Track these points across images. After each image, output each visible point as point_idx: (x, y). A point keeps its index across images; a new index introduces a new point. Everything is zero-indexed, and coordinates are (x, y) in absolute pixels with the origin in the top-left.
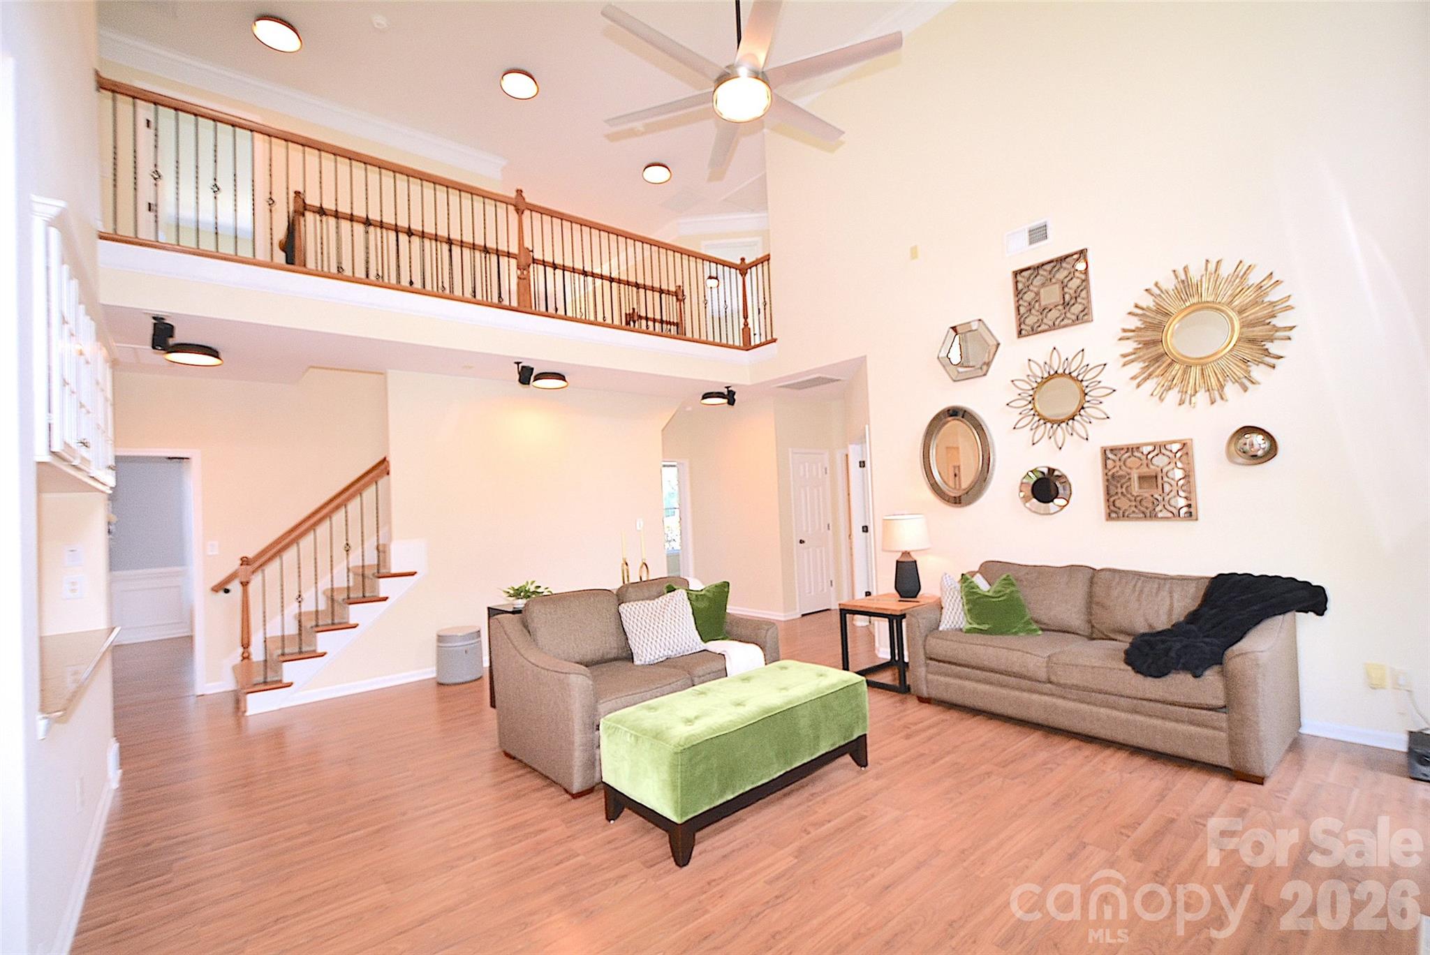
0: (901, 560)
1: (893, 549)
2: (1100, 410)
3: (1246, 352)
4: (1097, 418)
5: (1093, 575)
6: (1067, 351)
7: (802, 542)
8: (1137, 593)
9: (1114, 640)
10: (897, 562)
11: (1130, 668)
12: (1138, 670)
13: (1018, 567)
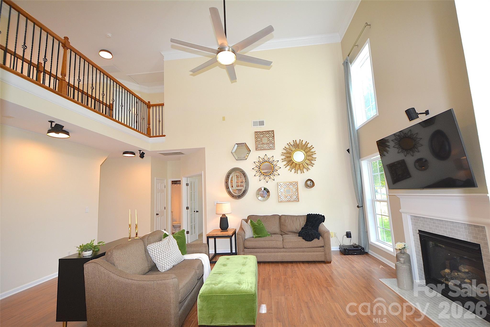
0: (222, 217)
1: (219, 213)
2: (277, 173)
3: (308, 162)
4: (276, 175)
5: (280, 217)
6: (269, 156)
7: (157, 214)
8: (292, 221)
9: (288, 234)
10: (221, 218)
11: (304, 240)
12: (307, 240)
13: (260, 217)
